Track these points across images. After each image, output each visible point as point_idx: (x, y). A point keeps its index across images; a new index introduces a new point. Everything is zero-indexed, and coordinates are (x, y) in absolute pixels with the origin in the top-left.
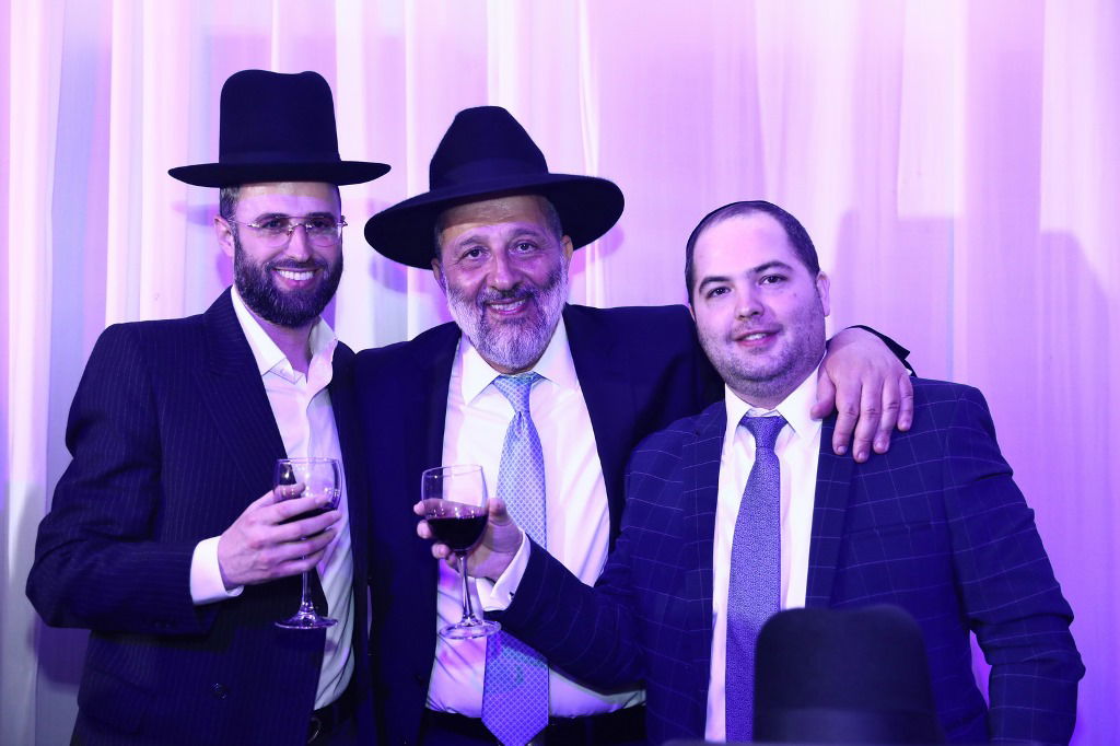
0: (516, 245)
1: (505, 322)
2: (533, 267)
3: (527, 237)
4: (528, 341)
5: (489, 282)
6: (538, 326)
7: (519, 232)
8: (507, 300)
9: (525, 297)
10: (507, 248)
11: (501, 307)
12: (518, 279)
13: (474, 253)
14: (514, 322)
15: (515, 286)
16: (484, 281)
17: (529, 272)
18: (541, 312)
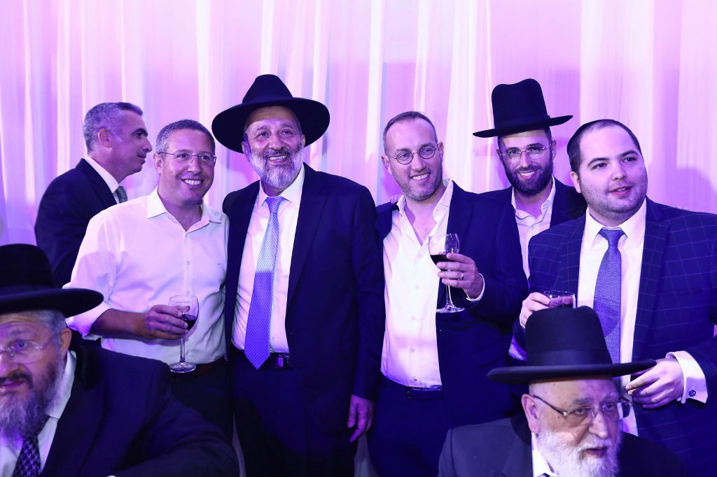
0: (283, 131)
1: (276, 166)
2: (291, 141)
3: (287, 128)
4: (287, 175)
5: (270, 146)
6: (291, 169)
7: (284, 125)
8: (277, 155)
9: (286, 154)
10: (278, 133)
11: (274, 158)
12: (284, 145)
13: (263, 134)
14: (280, 166)
15: (282, 148)
16: (268, 146)
17: (289, 143)
18: (292, 162)
